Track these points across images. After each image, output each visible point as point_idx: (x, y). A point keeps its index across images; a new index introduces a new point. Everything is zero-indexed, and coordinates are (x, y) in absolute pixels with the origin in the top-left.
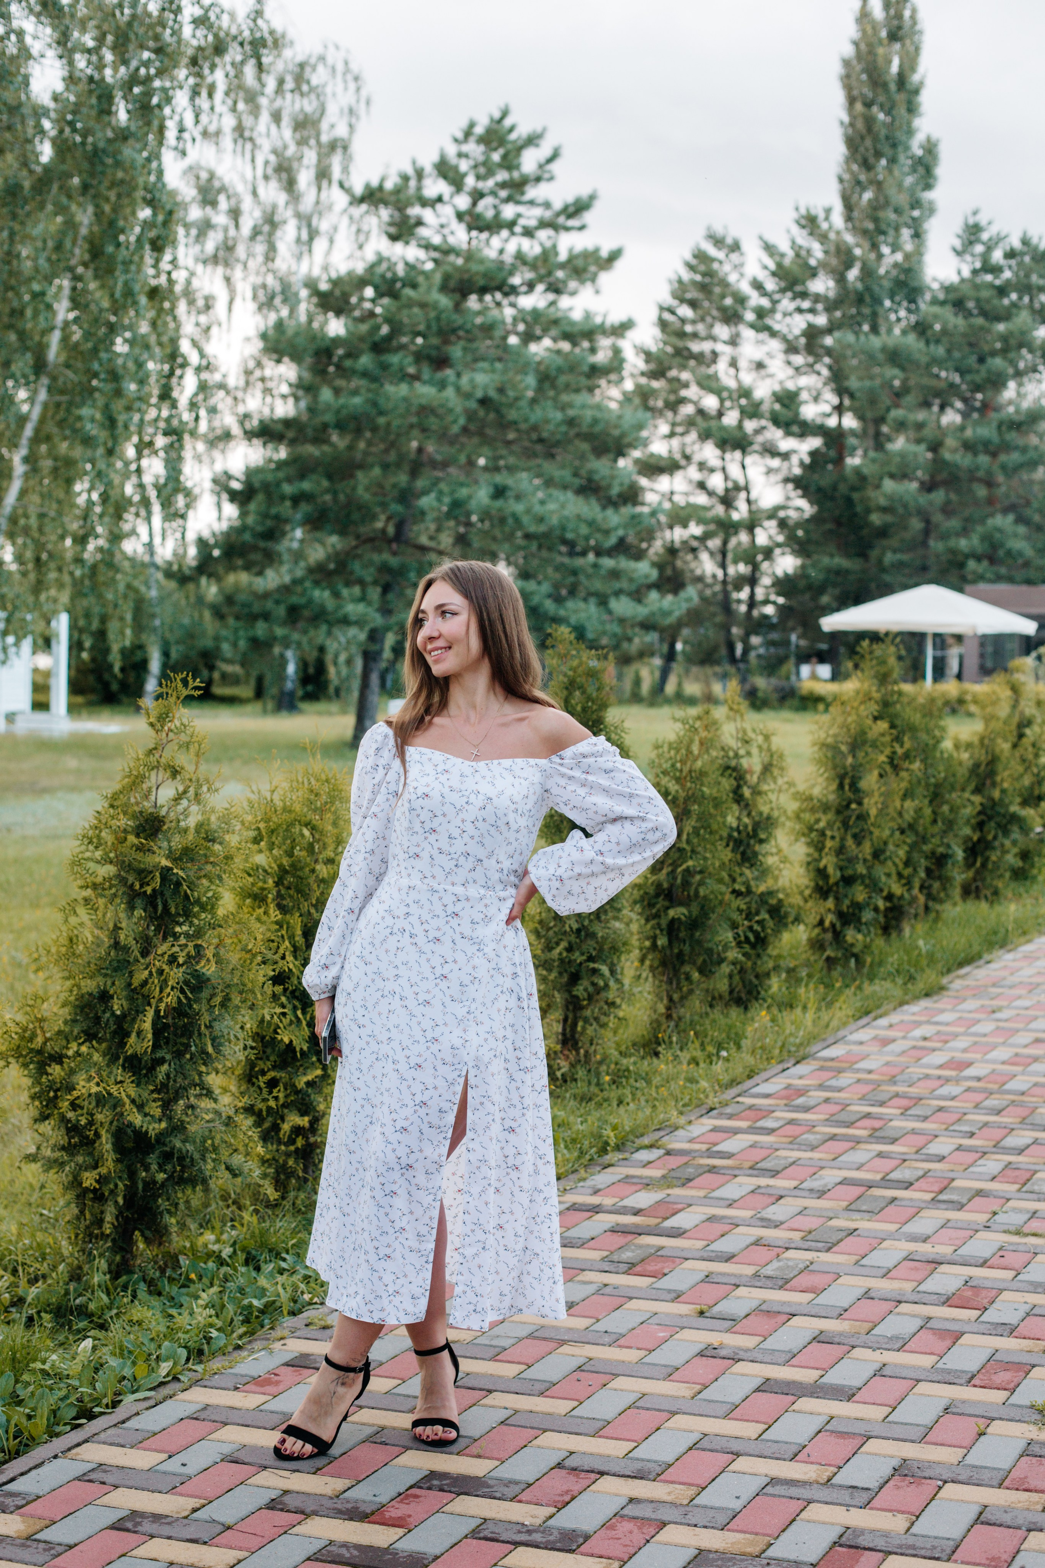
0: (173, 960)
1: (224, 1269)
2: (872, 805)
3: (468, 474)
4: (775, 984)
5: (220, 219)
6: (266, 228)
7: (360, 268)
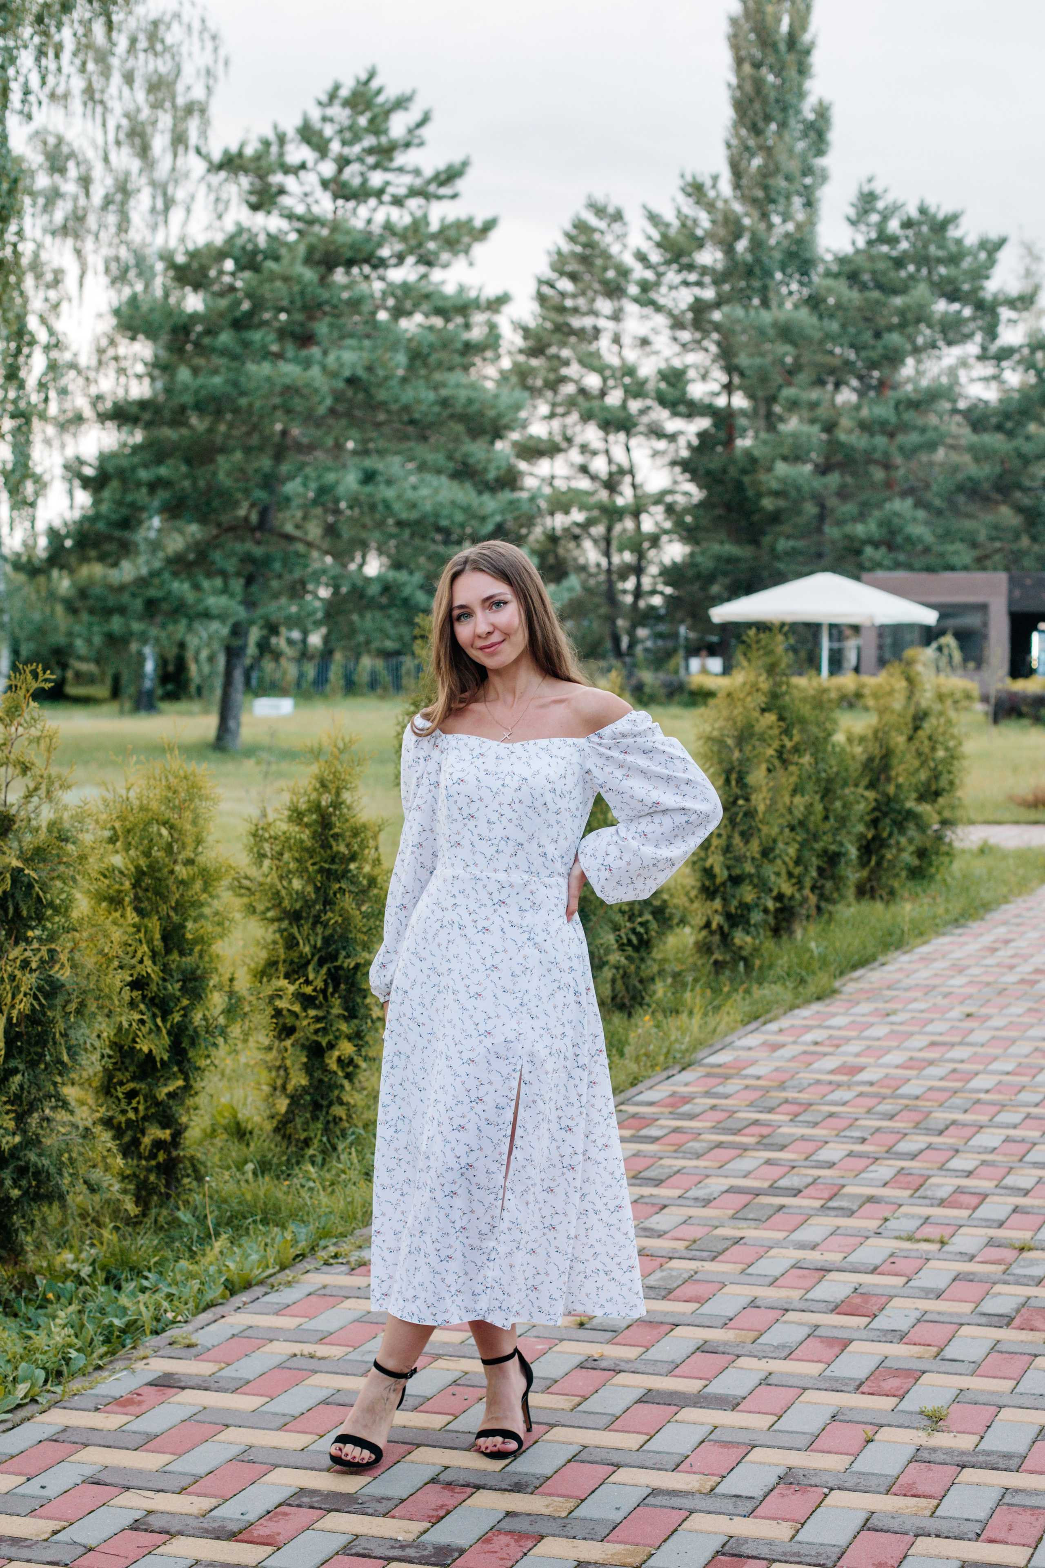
0: (25, 964)
1: (84, 1289)
2: (760, 802)
3: (336, 458)
4: (660, 990)
5: (70, 187)
6: (119, 197)
7: (219, 239)
